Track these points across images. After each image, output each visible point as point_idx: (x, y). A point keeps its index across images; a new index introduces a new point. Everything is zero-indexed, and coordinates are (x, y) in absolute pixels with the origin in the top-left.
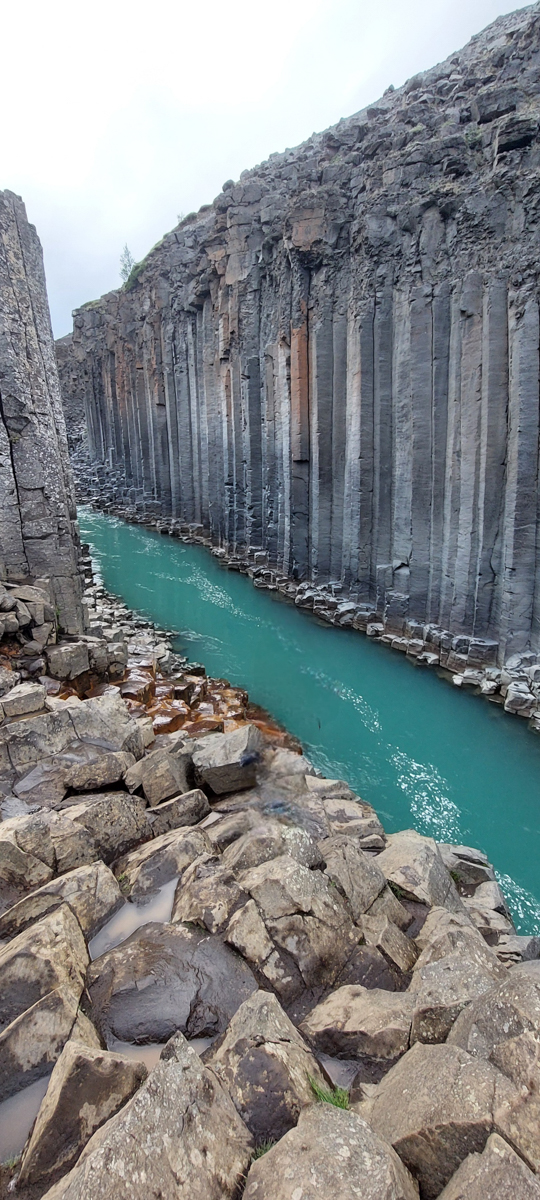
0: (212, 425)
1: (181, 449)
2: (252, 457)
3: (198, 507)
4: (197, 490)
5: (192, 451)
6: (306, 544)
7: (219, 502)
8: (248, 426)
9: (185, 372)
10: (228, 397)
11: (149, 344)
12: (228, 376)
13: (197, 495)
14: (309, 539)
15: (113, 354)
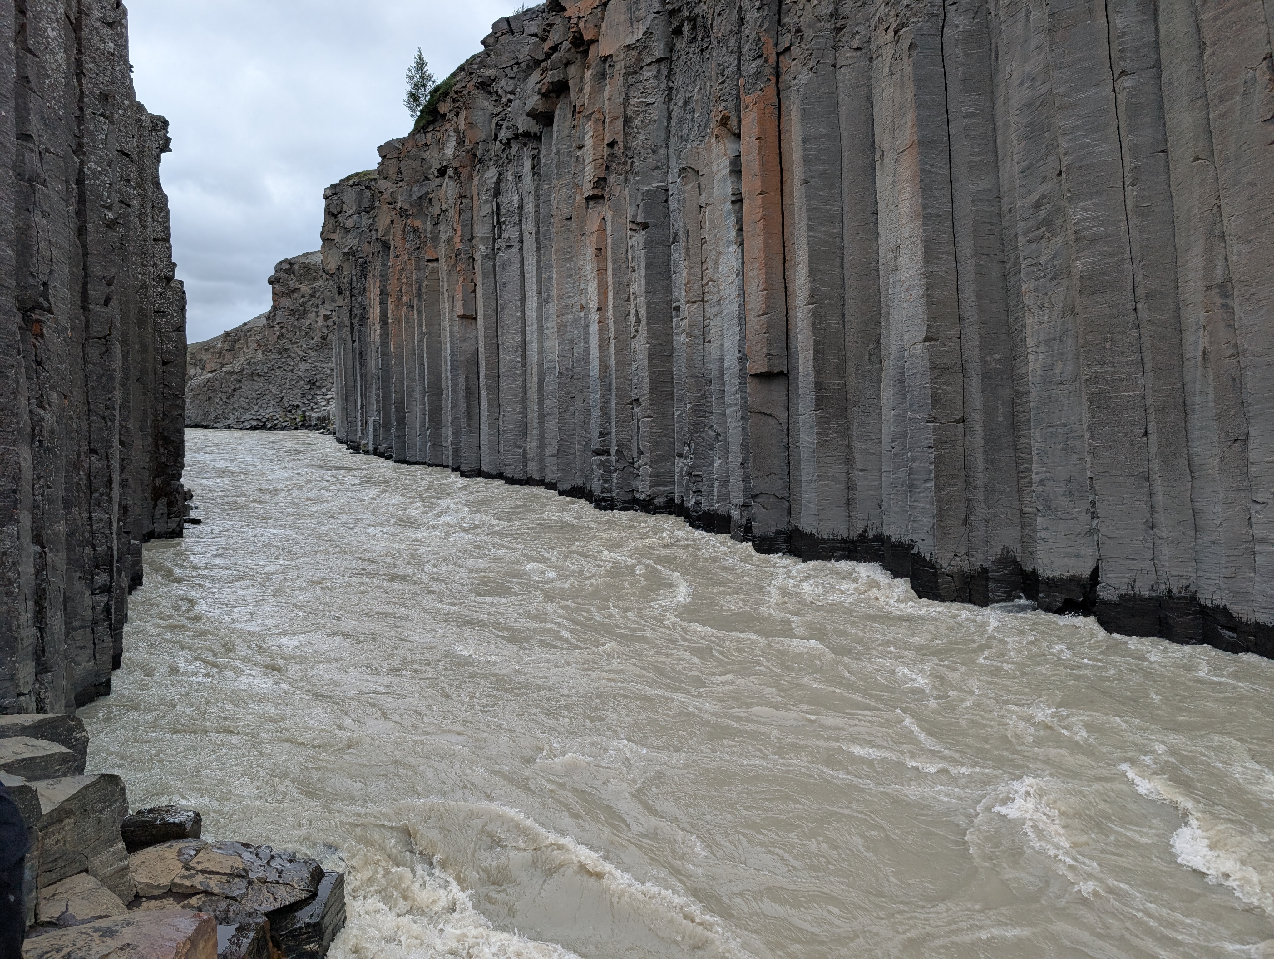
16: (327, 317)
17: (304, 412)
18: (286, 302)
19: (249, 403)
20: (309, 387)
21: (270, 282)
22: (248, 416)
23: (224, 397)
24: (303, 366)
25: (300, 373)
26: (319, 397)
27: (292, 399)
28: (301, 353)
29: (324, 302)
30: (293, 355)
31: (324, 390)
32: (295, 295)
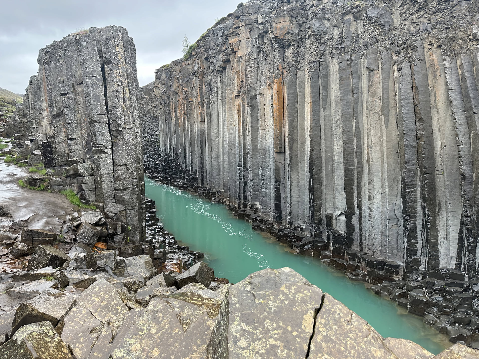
0: (230, 132)
1: (213, 147)
2: (253, 150)
3: (222, 180)
4: (222, 170)
5: (219, 147)
6: (283, 201)
7: (234, 177)
8: (250, 133)
9: (216, 103)
10: (239, 116)
11: (197, 88)
12: (239, 105)
13: (221, 173)
14: (285, 198)
15: (176, 93)
16: (155, 107)
29: (154, 102)
32: (144, 99)
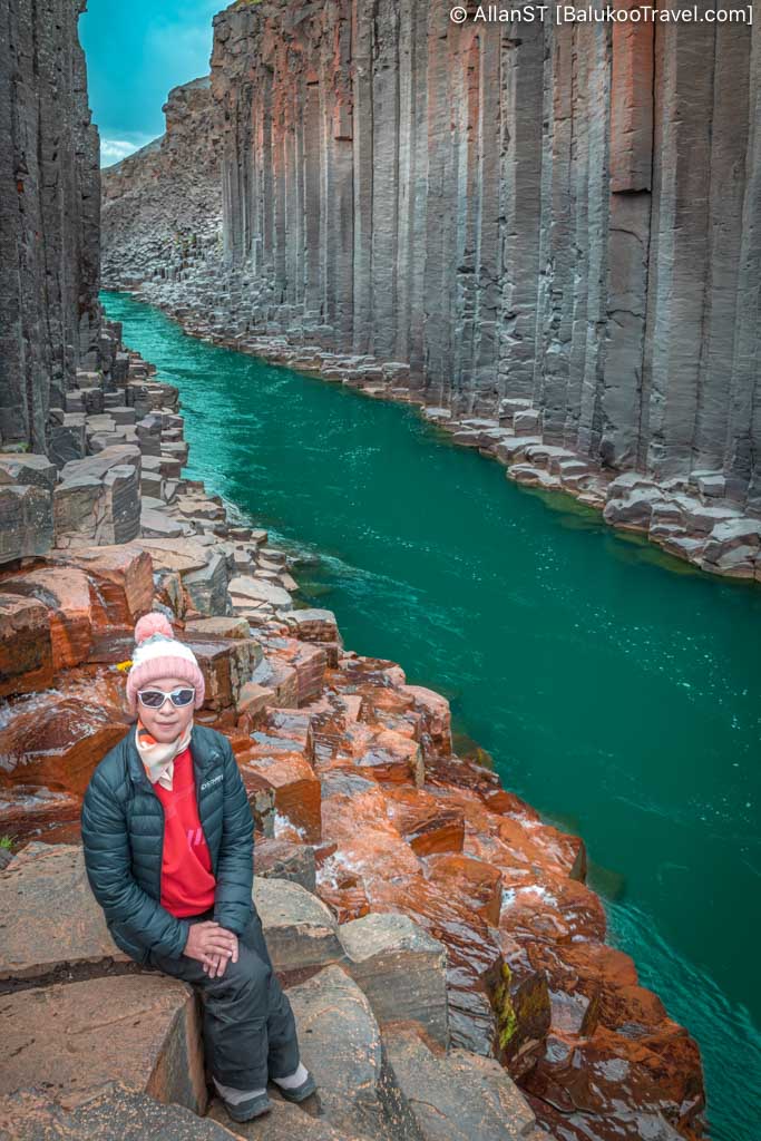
0: (438, 155)
1: (378, 217)
2: (519, 207)
3: (402, 329)
4: (403, 295)
5: (397, 218)
6: (635, 384)
7: (444, 312)
8: (512, 144)
9: (394, 66)
10: (473, 89)
12: (475, 49)
14: (644, 372)
15: (270, 70)
16: (215, 142)
17: (195, 234)
18: (178, 129)
19: (146, 228)
20: (198, 210)
21: (165, 110)
22: (146, 239)
23: (125, 221)
24: (194, 190)
25: (191, 197)
26: (208, 220)
27: (185, 221)
28: (192, 178)
29: (213, 127)
30: (185, 180)
31: (213, 213)
32: (187, 121)
